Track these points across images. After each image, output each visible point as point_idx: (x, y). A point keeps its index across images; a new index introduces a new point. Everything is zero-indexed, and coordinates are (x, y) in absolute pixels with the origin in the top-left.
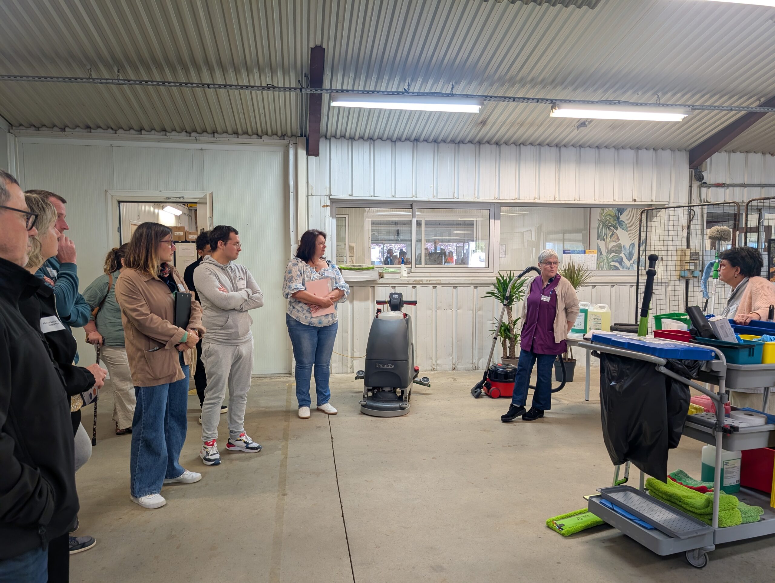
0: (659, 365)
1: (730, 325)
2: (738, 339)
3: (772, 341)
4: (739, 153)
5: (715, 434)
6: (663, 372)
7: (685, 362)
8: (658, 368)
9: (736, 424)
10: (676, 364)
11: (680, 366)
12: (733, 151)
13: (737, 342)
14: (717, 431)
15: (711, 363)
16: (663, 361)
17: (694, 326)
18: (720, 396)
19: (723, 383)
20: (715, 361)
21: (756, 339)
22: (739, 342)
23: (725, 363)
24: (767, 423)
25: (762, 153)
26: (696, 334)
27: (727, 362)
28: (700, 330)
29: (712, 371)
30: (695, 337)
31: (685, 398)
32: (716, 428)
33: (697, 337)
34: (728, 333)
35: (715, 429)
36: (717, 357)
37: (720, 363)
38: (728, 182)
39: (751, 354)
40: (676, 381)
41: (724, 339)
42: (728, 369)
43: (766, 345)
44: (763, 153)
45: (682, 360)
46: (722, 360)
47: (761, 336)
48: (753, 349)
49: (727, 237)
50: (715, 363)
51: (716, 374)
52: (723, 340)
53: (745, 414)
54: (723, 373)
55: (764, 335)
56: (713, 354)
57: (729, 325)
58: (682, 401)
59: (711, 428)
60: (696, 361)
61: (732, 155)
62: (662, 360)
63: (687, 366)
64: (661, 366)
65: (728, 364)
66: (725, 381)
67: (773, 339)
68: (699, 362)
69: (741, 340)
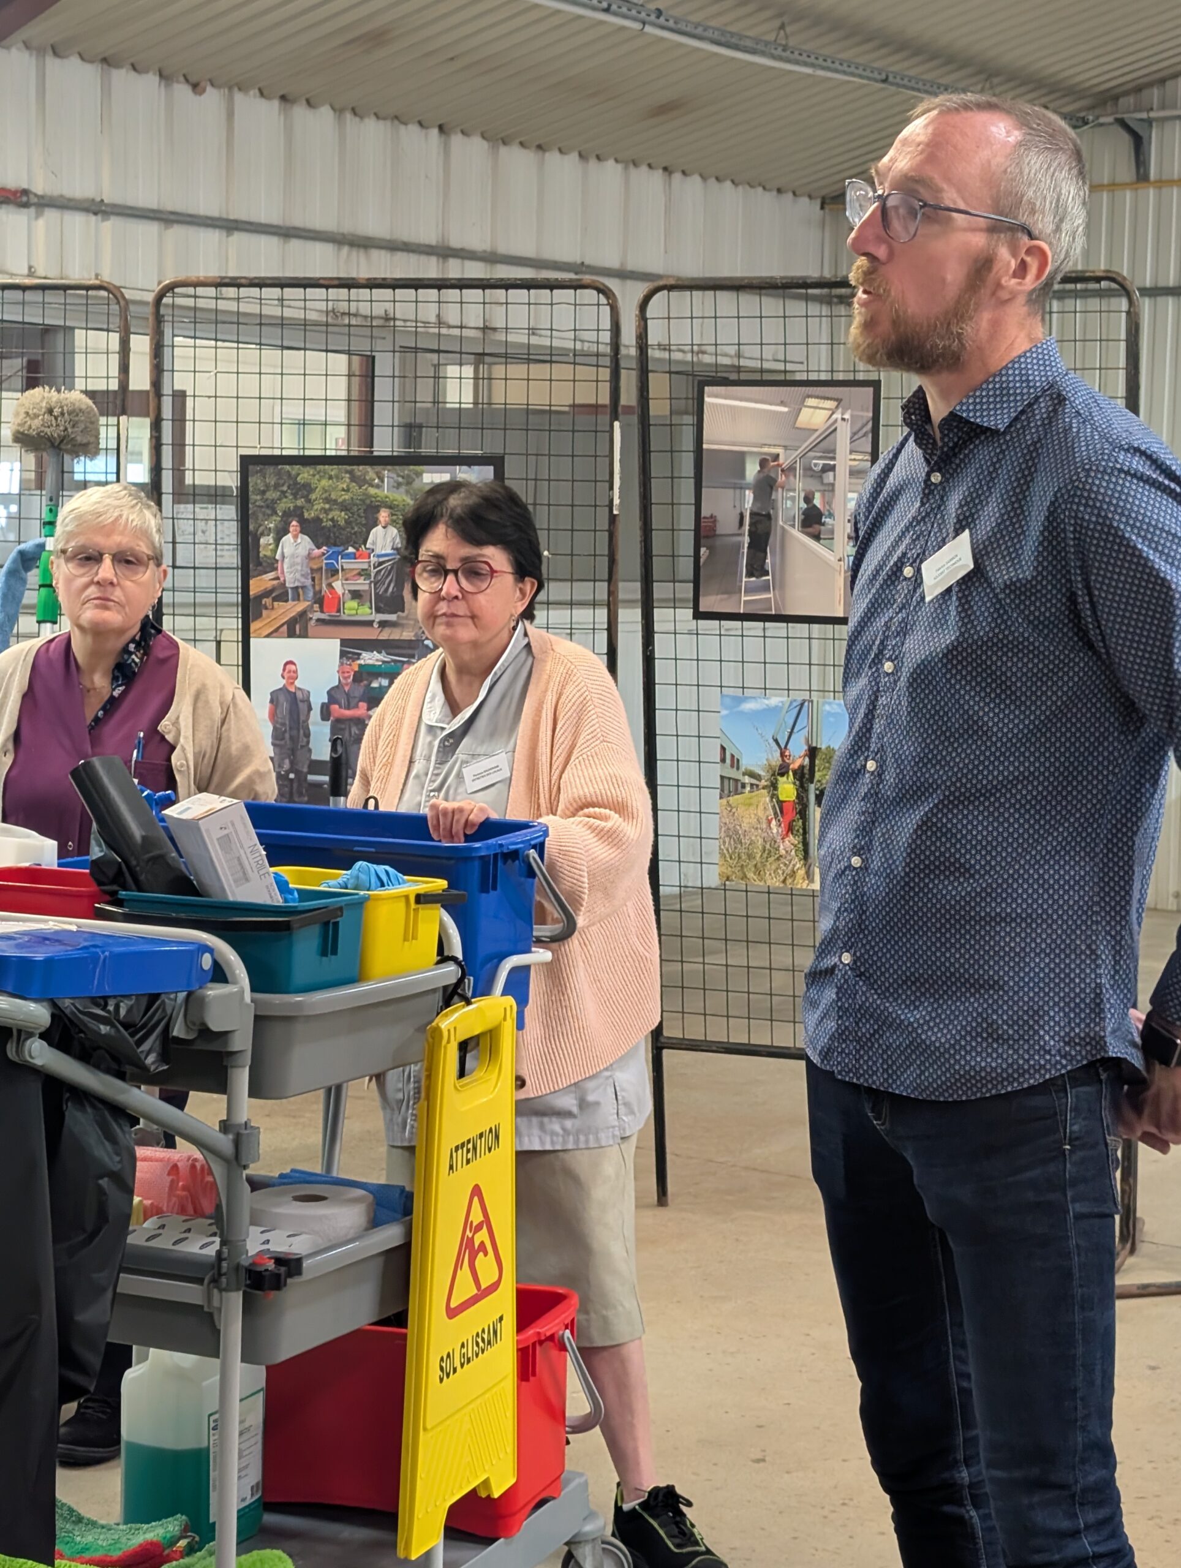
0: (22, 1034)
1: (253, 831)
2: (282, 885)
3: (383, 885)
4: (75, 60)
5: (216, 1303)
6: (38, 1062)
7: (117, 1007)
8: (19, 1050)
9: (282, 1243)
10: (86, 1019)
11: (104, 1029)
12: (56, 52)
13: (278, 900)
14: (221, 1290)
15: (202, 1002)
16: (37, 1013)
17: (109, 846)
18: (231, 1137)
19: (242, 1078)
20: (214, 991)
21: (332, 882)
22: (286, 901)
23: (248, 996)
24: (375, 1222)
25: (161, 75)
26: (118, 879)
27: (254, 989)
28: (134, 863)
29: (205, 1032)
30: (116, 893)
31: (116, 1167)
32: (220, 1275)
33: (123, 894)
34: (246, 863)
35: (215, 1281)
36: (219, 974)
37: (231, 995)
38: (39, 187)
39: (329, 945)
40: (81, 1095)
41: (238, 892)
42: (258, 1019)
43: (370, 905)
44: (165, 77)
45: (105, 998)
46: (235, 983)
47: (348, 867)
48: (336, 924)
49: (85, 441)
50: (215, 997)
51: (214, 1047)
52: (231, 899)
53: (298, 1199)
54: (242, 1042)
55: (359, 864)
56: (207, 961)
57: (248, 833)
58: (104, 1182)
59: (199, 1281)
60: (154, 998)
61: (52, 64)
62: (32, 1006)
63: (126, 1026)
64: (30, 1035)
65: (259, 996)
66: (247, 1069)
67: (384, 878)
68: (163, 1002)
69: (291, 891)
